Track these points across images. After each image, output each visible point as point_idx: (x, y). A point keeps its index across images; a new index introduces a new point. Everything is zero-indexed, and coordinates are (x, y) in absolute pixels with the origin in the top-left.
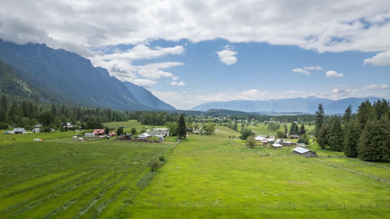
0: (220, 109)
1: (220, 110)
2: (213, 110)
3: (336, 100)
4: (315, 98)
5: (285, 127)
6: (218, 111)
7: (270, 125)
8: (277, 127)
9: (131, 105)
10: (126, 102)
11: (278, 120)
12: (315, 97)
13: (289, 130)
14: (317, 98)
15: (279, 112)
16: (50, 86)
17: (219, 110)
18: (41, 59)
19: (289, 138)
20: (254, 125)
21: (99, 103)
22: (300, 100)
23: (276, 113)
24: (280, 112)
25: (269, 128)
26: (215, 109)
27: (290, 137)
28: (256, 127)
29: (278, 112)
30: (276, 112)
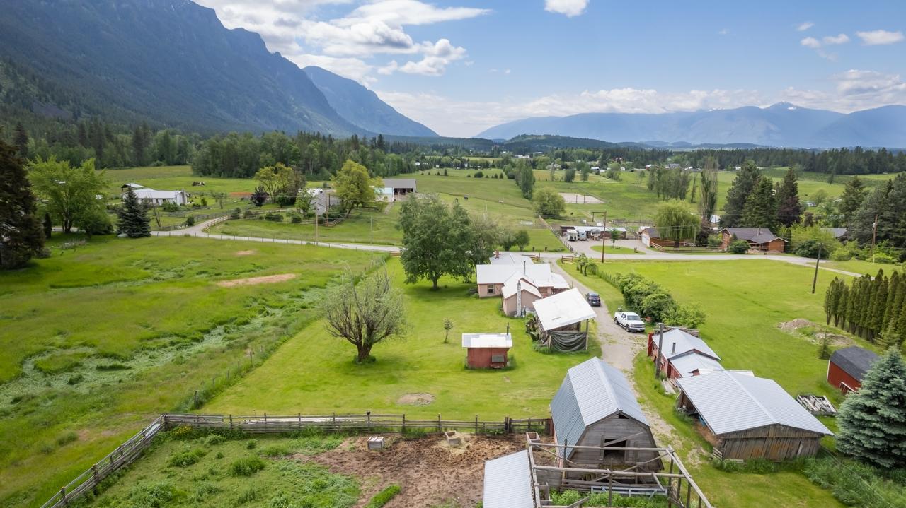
0: (544, 135)
1: (544, 138)
2: (525, 136)
3: (848, 112)
4: (791, 108)
5: (707, 185)
6: (539, 138)
7: (656, 175)
8: (677, 183)
9: (320, 125)
10: (306, 116)
11: (687, 163)
12: (791, 105)
13: (722, 200)
14: (798, 107)
15: (696, 141)
16: (104, 78)
17: (540, 136)
18: (83, 8)
19: (720, 244)
20: (611, 176)
21: (237, 120)
22: (752, 113)
23: (688, 146)
24: (699, 143)
25: (651, 186)
26: (532, 135)
27: (726, 239)
28: (613, 182)
29: (693, 143)
30: (689, 142)
